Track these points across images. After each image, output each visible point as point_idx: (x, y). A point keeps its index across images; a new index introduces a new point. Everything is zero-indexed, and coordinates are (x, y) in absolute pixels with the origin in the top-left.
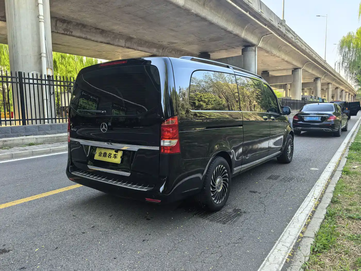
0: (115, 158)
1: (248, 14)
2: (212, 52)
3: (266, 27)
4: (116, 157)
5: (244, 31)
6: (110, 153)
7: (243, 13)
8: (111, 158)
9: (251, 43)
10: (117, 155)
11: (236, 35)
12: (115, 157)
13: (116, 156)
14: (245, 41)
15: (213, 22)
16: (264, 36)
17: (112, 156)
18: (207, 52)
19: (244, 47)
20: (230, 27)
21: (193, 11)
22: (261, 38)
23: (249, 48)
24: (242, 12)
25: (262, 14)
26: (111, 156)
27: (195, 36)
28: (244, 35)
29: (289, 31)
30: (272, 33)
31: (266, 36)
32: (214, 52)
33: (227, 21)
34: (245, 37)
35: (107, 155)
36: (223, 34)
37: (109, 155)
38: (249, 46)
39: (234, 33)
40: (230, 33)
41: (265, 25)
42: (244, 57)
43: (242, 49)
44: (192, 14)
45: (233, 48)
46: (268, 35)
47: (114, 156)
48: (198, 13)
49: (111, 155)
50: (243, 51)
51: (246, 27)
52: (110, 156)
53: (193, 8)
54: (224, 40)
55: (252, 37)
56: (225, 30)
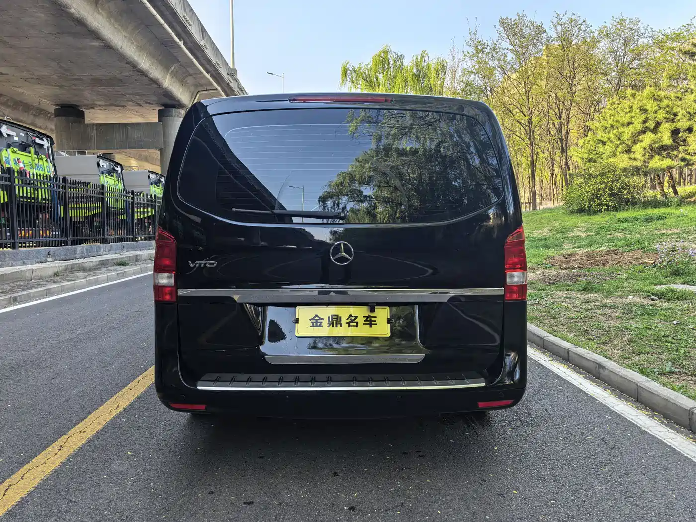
0: (371, 325)
1: (181, 43)
2: (88, 107)
3: (208, 76)
4: (373, 323)
5: (168, 76)
6: (351, 316)
7: (174, 40)
8: (357, 326)
9: (179, 101)
10: (376, 317)
11: (154, 81)
12: (370, 321)
13: (373, 319)
14: (168, 95)
15: (112, 44)
16: (202, 93)
17: (361, 320)
18: (78, 106)
19: (163, 108)
20: (145, 63)
21: (72, 11)
22: (197, 95)
23: (173, 109)
24: (172, 38)
25: (205, 49)
26: (357, 323)
27: (61, 67)
28: (168, 83)
29: (241, 91)
30: (216, 89)
31: (205, 92)
32: (93, 108)
33: (141, 48)
34: (170, 87)
35: (344, 321)
36: (127, 74)
37: (349, 320)
38: (174, 107)
39: (151, 76)
40: (142, 73)
41: (207, 72)
42: (164, 127)
43: (159, 111)
44: (71, 17)
45: (140, 105)
46: (209, 92)
47: (366, 321)
48: (82, 18)
49: (355, 319)
50: (161, 115)
51: (173, 68)
52: (352, 321)
53: (74, 5)
54: (127, 87)
55: (181, 90)
56: (134, 66)
